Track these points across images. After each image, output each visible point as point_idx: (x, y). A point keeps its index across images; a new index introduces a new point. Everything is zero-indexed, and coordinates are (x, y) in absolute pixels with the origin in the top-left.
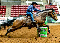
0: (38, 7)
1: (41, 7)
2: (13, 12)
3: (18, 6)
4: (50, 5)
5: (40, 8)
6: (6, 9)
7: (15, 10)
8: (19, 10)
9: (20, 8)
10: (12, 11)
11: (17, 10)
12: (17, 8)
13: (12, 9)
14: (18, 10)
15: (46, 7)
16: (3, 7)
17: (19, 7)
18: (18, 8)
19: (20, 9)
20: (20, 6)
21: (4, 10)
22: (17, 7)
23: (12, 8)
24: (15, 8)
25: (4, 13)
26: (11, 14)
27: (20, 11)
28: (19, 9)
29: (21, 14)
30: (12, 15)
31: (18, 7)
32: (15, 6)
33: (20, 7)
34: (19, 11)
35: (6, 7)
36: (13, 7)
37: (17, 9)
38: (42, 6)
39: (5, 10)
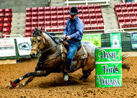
0: (97, 10)
1: (103, 10)
2: (31, 26)
3: (42, 8)
4: (128, 3)
5: (100, 12)
6: (11, 17)
7: (34, 20)
8: (47, 20)
9: (48, 12)
10: (28, 23)
11: (41, 20)
12: (40, 13)
13: (28, 18)
14: (43, 20)
15: (117, 9)
16: (4, 11)
17: (46, 12)
18: (43, 15)
19: (48, 17)
20: (48, 8)
21: (6, 19)
22: (41, 10)
23: (27, 16)
24: (35, 13)
25: (5, 27)
27: (48, 22)
28: (46, 17)
29: (50, 31)
30: (28, 34)
31: (43, 10)
32: (35, 9)
33: (49, 10)
34: (46, 22)
35: (10, 11)
36: (31, 11)
37: (40, 18)
38: (107, 6)
39: (10, 21)
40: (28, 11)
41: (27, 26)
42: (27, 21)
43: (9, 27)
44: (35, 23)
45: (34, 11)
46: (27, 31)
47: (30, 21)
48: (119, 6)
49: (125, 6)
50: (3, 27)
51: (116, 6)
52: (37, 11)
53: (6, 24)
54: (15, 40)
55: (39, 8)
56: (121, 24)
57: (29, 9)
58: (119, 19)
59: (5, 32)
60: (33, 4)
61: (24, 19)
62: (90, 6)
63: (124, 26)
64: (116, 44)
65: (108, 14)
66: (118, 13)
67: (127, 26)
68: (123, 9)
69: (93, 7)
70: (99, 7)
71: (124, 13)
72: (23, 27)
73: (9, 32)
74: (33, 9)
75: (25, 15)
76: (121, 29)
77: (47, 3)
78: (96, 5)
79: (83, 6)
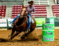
0: (44, 7)
1: (47, 7)
2: (14, 13)
3: (19, 6)
4: (58, 5)
5: (45, 8)
7: (16, 11)
12: (18, 8)
13: (13, 10)
14: (20, 11)
15: (53, 7)
16: (2, 7)
18: (20, 9)
21: (3, 10)
23: (13, 9)
25: (3, 14)
26: (11, 15)
32: (16, 6)
35: (5, 7)
36: (14, 7)
37: (18, 10)
38: (49, 6)
39: (5, 11)
40: (13, 7)
41: (12, 13)
42: (13, 11)
43: (5, 13)
44: (16, 12)
45: (16, 7)
46: (12, 16)
47: (14, 11)
48: (54, 6)
49: (56, 6)
50: (2, 14)
51: (53, 6)
52: (17, 7)
53: (3, 13)
54: (7, 19)
55: (18, 6)
56: (55, 14)
57: (13, 6)
58: (54, 11)
59: (2, 16)
60: (16, 4)
61: (11, 11)
62: (41, 5)
63: (56, 15)
64: (52, 23)
65: (49, 9)
66: (53, 9)
67: (57, 15)
68: (56, 7)
69: (42, 6)
70: (45, 6)
71: (56, 9)
72: (11, 14)
73: (4, 16)
74: (15, 6)
75: (12, 9)
76: (55, 16)
77: (22, 3)
78: (44, 5)
79: (38, 5)
